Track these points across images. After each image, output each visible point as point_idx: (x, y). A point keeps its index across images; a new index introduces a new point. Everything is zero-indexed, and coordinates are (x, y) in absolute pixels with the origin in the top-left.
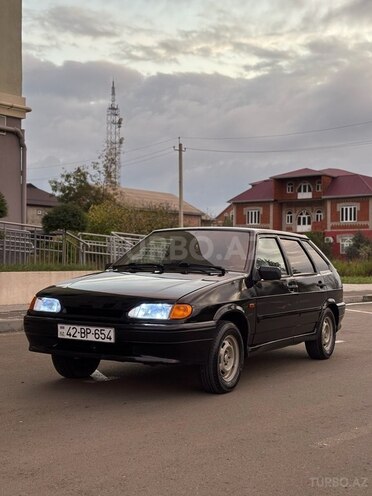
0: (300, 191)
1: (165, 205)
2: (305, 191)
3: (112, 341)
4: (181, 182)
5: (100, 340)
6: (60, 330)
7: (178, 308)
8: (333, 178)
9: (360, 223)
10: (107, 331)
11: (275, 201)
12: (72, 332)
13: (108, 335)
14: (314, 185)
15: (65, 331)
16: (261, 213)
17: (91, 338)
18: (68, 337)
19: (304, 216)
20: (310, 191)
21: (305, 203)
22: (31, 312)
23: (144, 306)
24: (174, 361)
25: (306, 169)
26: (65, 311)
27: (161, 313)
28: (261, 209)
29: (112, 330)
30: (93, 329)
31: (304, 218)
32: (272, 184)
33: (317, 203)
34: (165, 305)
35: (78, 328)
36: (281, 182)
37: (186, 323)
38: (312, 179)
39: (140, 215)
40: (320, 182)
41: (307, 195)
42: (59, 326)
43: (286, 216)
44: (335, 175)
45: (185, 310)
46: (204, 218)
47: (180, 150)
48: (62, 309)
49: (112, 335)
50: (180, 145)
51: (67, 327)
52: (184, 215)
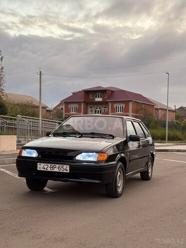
0: (96, 97)
1: (30, 102)
2: (99, 97)
3: (68, 171)
4: (40, 91)
5: (61, 171)
6: (38, 166)
7: (101, 155)
8: (112, 91)
9: (125, 114)
10: (65, 167)
11: (84, 101)
12: (46, 167)
13: (66, 169)
14: (103, 94)
15: (41, 167)
16: (77, 107)
17: (56, 170)
18: (43, 170)
19: (98, 109)
20: (101, 97)
21: (98, 103)
22: (20, 157)
23: (83, 154)
24: (98, 182)
25: (99, 87)
26: (40, 156)
27: (92, 158)
28: (77, 106)
29: (68, 166)
30: (57, 166)
31: (98, 111)
32: (83, 93)
33: (104, 103)
34: (94, 153)
35: (49, 165)
36: (87, 92)
37: (105, 162)
38: (102, 92)
39: (17, 107)
40: (106, 93)
41: (100, 99)
42: (38, 164)
43: (89, 109)
44: (113, 90)
45: (104, 156)
46: (47, 109)
47: (40, 75)
48: (38, 155)
49: (68, 168)
50: (40, 72)
51: (43, 165)
52: (42, 108)
